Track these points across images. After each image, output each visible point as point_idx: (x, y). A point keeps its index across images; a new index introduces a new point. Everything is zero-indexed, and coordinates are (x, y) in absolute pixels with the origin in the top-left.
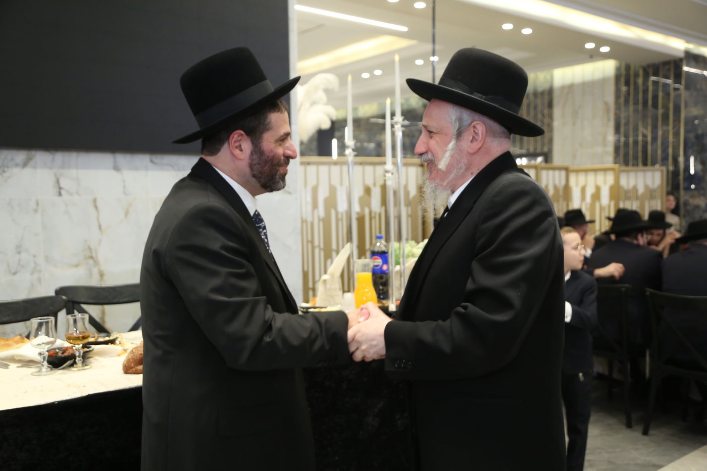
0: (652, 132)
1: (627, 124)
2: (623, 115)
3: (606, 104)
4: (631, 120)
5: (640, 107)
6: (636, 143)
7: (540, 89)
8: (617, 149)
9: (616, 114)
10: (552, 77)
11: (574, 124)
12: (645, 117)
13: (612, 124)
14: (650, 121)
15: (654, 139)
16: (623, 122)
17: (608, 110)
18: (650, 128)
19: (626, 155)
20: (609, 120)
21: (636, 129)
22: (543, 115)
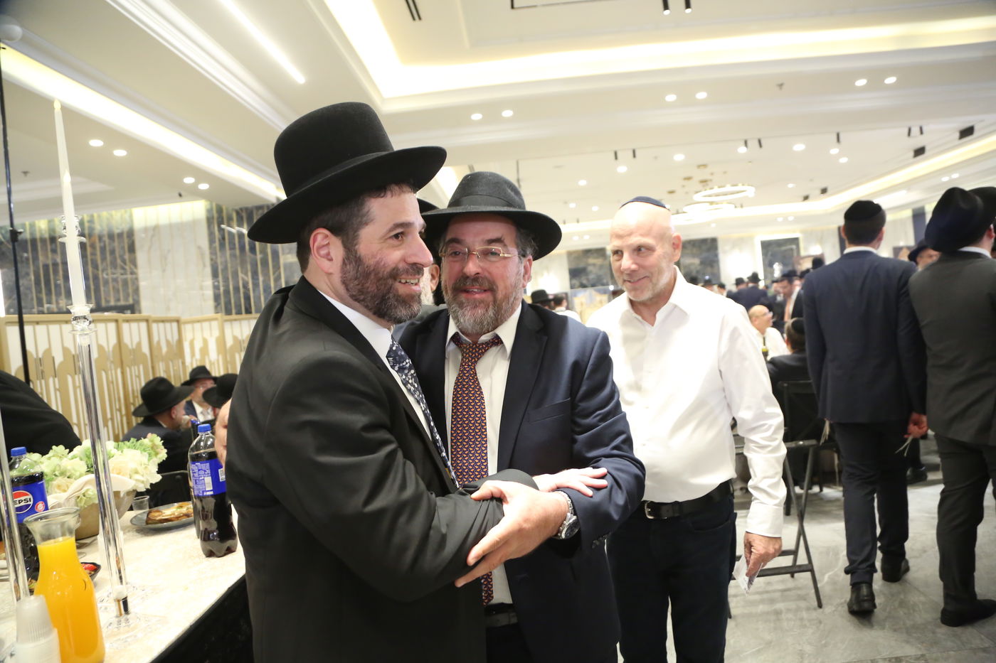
0: (253, 278)
1: (225, 269)
2: (219, 261)
3: (199, 248)
4: (229, 265)
5: (237, 252)
6: (237, 289)
7: (117, 231)
8: (217, 298)
9: (212, 260)
10: (131, 216)
11: (164, 271)
12: (243, 263)
13: (208, 270)
14: (249, 267)
15: (256, 285)
16: (220, 268)
17: (202, 255)
18: (250, 274)
19: (228, 304)
20: (204, 266)
21: (235, 275)
22: (124, 262)
